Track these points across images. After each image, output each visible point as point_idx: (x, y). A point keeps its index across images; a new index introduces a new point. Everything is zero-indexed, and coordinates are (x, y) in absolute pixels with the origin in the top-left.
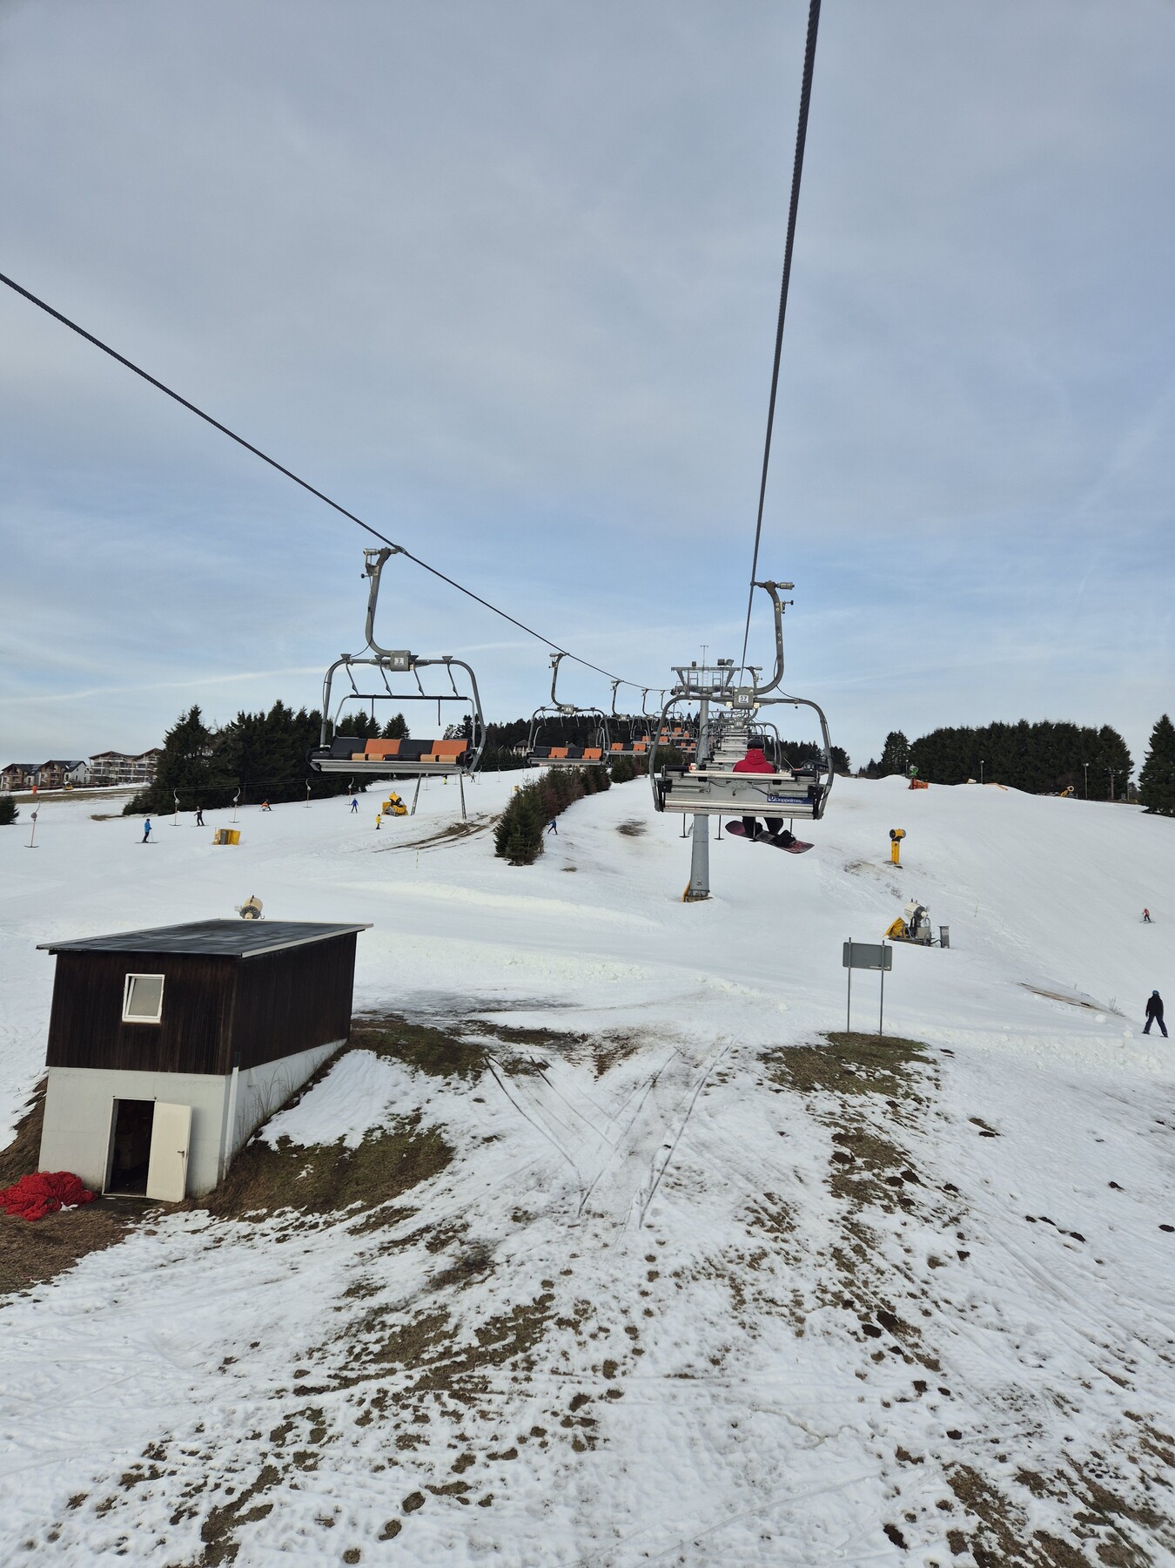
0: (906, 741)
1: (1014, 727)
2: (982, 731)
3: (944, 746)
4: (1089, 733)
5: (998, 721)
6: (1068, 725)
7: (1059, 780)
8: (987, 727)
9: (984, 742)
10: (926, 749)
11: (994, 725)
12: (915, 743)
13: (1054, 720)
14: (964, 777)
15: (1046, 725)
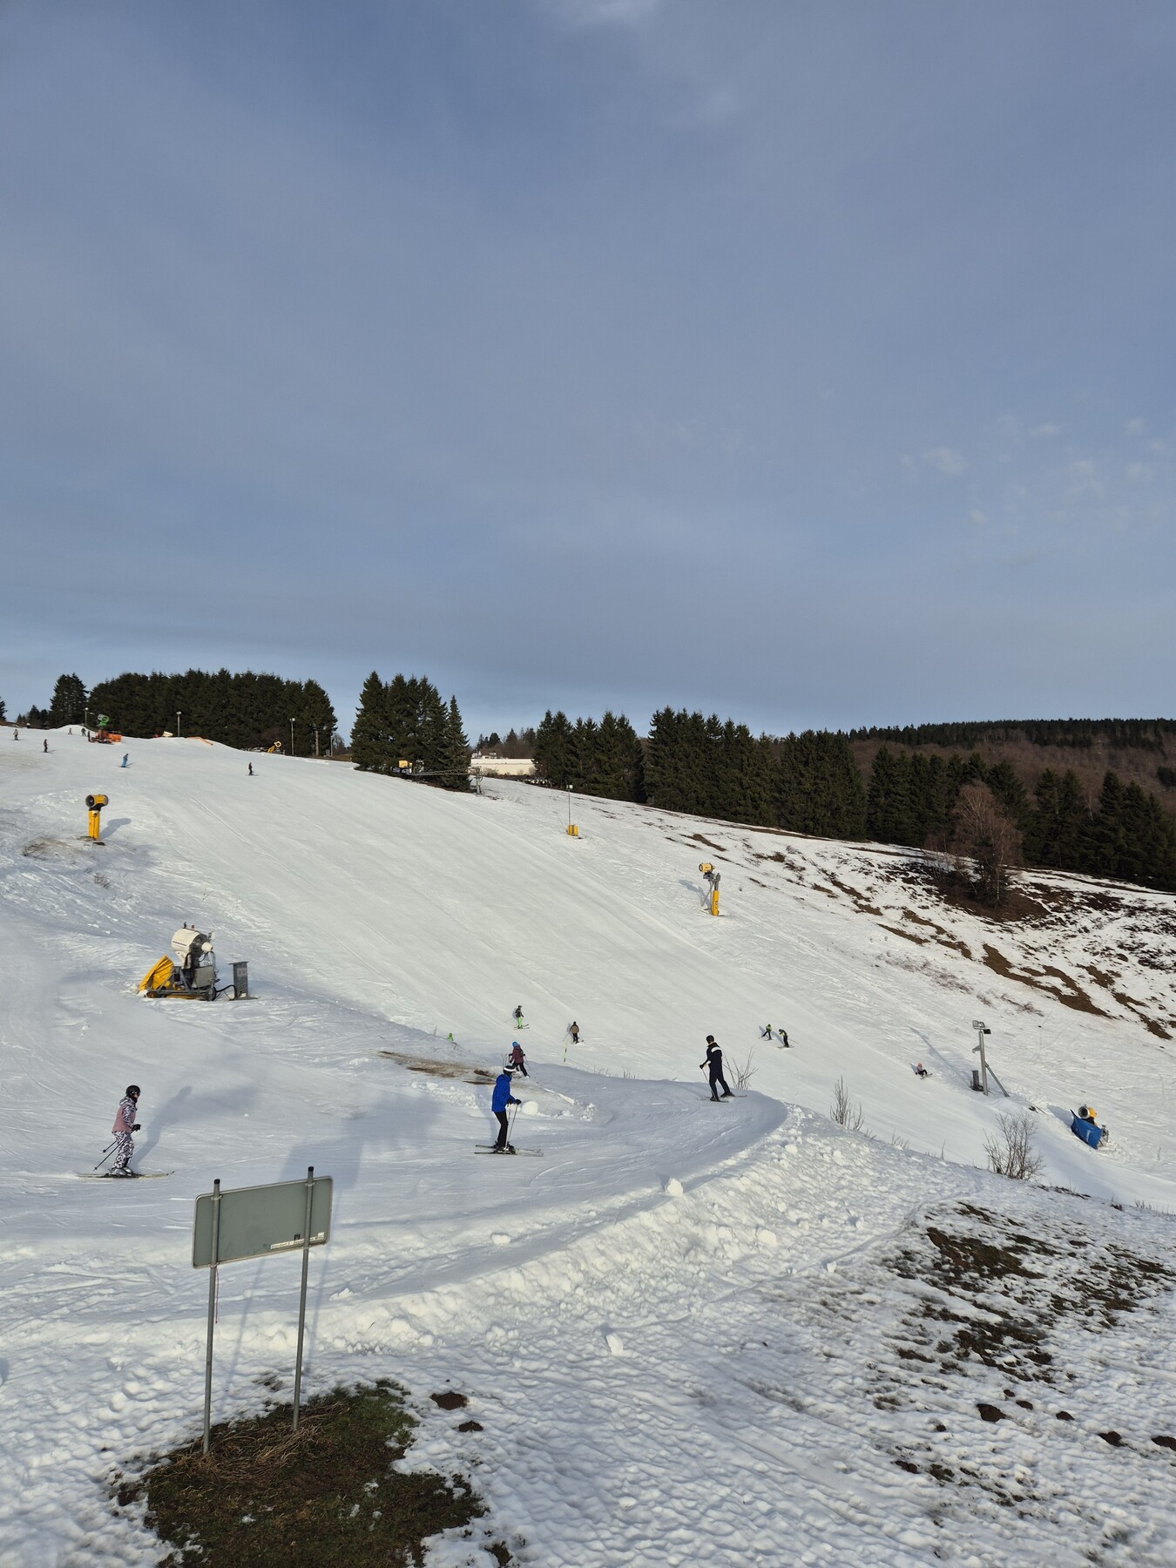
0: (82, 686)
1: (214, 676)
2: (177, 679)
3: (132, 693)
4: (295, 687)
5: (195, 669)
6: (272, 678)
7: (264, 735)
8: (183, 675)
9: (181, 691)
10: (110, 696)
11: (191, 673)
12: (96, 689)
13: (257, 671)
14: (158, 729)
15: (249, 676)
